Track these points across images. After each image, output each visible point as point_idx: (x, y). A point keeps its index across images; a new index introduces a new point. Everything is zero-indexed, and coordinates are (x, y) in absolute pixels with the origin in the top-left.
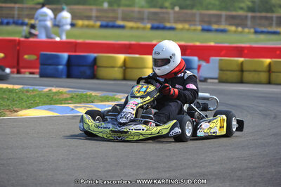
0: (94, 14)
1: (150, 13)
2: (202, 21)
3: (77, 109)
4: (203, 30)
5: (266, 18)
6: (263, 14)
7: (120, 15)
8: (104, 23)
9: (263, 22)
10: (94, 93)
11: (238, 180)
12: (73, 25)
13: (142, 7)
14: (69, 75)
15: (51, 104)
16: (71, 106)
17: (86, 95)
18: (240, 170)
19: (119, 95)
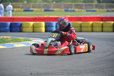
0: (21, 6)
1: (43, 5)
2: (65, 7)
3: (14, 45)
4: (65, 11)
5: (91, 5)
6: (90, 4)
7: (31, 6)
8: (25, 9)
9: (90, 7)
10: (21, 38)
13: (40, 2)
14: (11, 31)
15: (3, 43)
16: (12, 44)
17: (18, 39)
18: (81, 67)
19: (31, 39)
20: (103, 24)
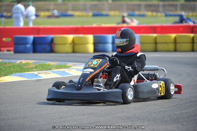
0: (52, 7)
1: (91, 5)
2: (128, 9)
3: (40, 75)
4: (129, 15)
5: (173, 5)
6: (171, 3)
9: (172, 8)
10: (52, 63)
11: (153, 120)
12: (37, 16)
14: (35, 51)
15: (21, 72)
16: (36, 73)
17: (46, 65)
18: (155, 113)
19: (69, 64)
20: (193, 38)
